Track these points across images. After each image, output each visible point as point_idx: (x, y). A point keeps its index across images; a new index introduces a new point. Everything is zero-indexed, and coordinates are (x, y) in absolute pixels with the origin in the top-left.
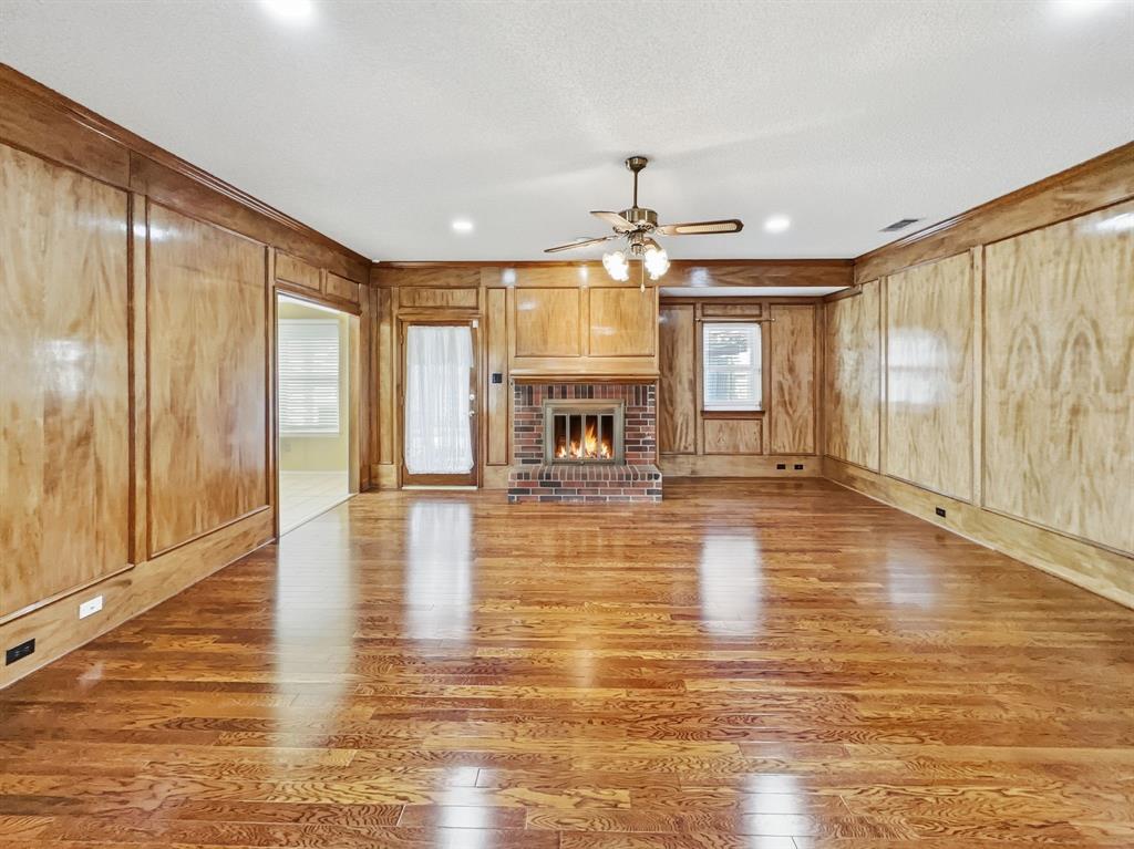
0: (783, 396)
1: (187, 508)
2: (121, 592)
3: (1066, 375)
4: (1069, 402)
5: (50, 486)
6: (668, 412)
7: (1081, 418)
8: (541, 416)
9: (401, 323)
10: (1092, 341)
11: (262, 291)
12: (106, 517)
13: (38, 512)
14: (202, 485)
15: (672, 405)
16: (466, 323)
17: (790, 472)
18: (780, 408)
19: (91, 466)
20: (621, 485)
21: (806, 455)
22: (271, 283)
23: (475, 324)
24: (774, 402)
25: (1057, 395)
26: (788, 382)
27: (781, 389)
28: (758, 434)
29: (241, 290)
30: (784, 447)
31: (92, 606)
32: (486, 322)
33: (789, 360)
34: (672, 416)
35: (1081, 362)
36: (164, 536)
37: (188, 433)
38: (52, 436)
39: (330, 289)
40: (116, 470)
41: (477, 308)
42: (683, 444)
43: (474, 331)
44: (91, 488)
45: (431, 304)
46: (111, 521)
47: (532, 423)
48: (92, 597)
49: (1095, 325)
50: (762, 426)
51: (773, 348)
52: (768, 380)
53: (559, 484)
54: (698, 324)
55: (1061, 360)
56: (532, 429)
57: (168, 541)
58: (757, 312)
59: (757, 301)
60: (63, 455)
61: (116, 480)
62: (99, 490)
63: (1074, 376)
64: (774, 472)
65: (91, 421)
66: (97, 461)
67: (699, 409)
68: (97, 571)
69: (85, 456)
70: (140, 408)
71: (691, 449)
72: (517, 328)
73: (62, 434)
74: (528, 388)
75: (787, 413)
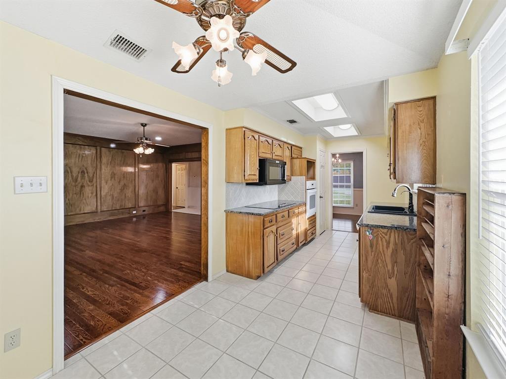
3: (79, 179)
4: (80, 185)
7: (83, 188)
10: (86, 172)
25: (77, 184)
35: (83, 176)
49: (86, 169)
55: (78, 176)
63: (81, 180)
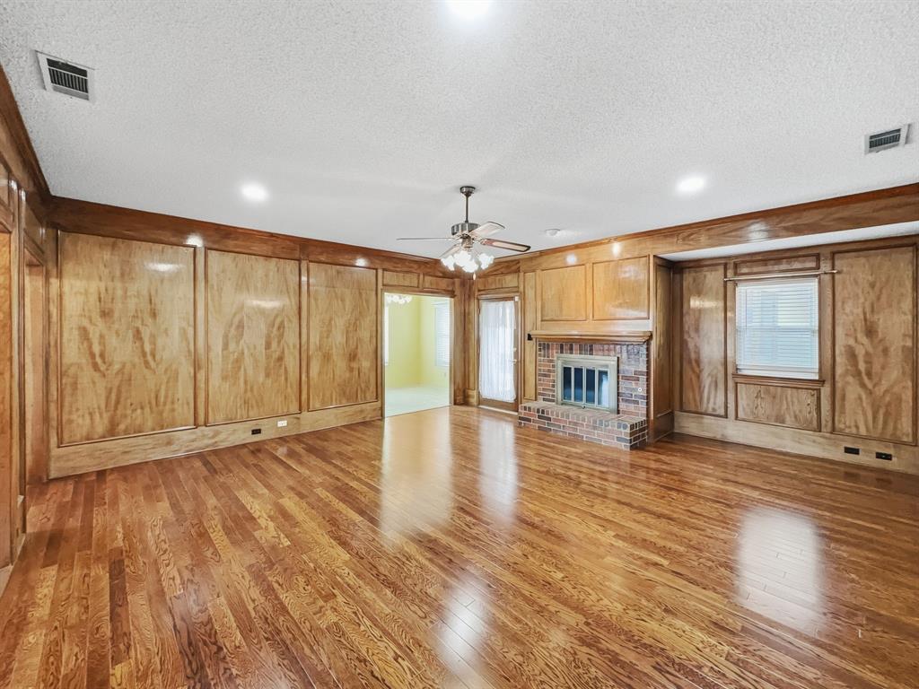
0: (855, 364)
1: (328, 394)
2: (295, 421)
5: (267, 375)
6: (694, 372)
8: (553, 366)
9: (478, 300)
11: (374, 293)
12: (289, 390)
13: (262, 384)
14: (336, 384)
15: (699, 366)
16: (512, 299)
17: (866, 459)
18: (850, 379)
19: (283, 370)
20: (595, 428)
21: (898, 443)
22: (380, 286)
23: (517, 298)
24: (839, 371)
26: (863, 346)
27: (852, 355)
28: (814, 407)
29: (360, 294)
30: (857, 427)
31: (282, 423)
32: (523, 298)
33: (865, 320)
34: (698, 377)
36: (316, 403)
37: (328, 359)
38: (268, 357)
39: (427, 285)
40: (294, 372)
41: (518, 287)
42: (711, 405)
43: (516, 303)
44: (283, 378)
45: (493, 287)
46: (292, 392)
47: (549, 371)
48: (284, 420)
50: (819, 399)
51: (839, 305)
52: (829, 343)
53: (549, 419)
54: (730, 285)
56: (549, 376)
57: (318, 406)
58: (813, 265)
59: (815, 253)
60: (272, 364)
61: (294, 375)
62: (286, 379)
64: (839, 455)
65: (283, 352)
66: (285, 368)
67: (730, 370)
68: (285, 410)
69: (280, 366)
70: (304, 348)
71: (722, 412)
72: (542, 300)
73: (272, 357)
74: (545, 345)
75: (863, 385)
